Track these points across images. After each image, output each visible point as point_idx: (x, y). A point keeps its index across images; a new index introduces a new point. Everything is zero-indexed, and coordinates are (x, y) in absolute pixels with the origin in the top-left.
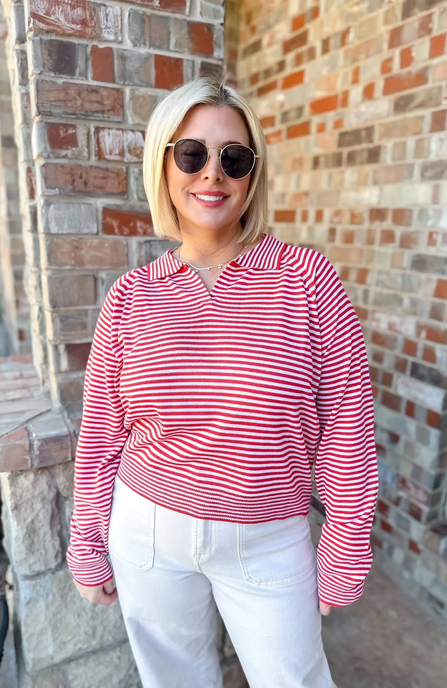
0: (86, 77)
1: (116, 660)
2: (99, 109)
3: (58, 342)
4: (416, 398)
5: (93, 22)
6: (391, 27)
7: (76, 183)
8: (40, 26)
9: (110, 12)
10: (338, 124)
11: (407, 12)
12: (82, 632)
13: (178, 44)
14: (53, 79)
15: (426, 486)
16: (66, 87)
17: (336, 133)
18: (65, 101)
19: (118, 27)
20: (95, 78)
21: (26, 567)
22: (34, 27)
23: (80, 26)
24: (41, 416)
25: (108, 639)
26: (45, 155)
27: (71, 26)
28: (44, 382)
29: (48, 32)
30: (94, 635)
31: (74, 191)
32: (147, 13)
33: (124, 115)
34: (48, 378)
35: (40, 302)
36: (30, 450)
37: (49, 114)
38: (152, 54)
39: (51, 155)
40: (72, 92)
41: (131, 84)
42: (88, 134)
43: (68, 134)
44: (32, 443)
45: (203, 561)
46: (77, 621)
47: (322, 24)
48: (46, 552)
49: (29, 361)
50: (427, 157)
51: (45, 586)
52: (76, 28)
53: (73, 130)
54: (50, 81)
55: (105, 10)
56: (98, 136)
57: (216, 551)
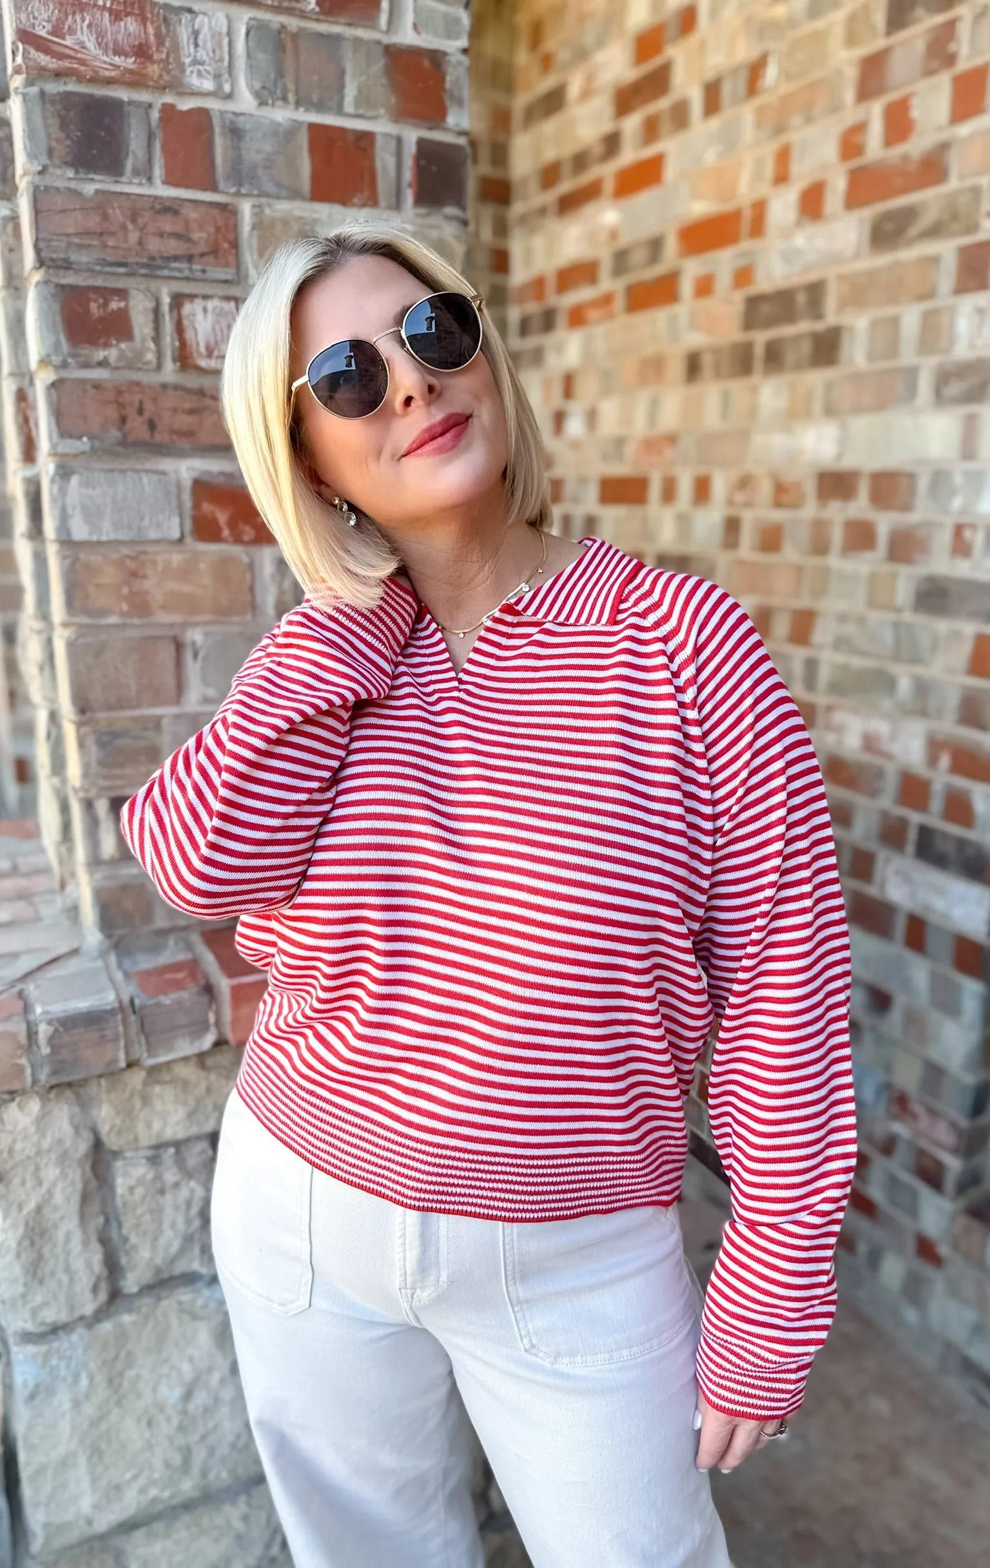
0: (150, 179)
1: (238, 1525)
2: (180, 252)
3: (93, 793)
4: (928, 908)
5: (165, 50)
6: (862, 51)
7: (128, 426)
8: (39, 60)
9: (202, 25)
10: (743, 276)
11: (898, 18)
12: (157, 1462)
13: (363, 100)
14: (73, 185)
15: (955, 1109)
16: (104, 199)
17: (739, 297)
18: (101, 234)
19: (221, 60)
20: (169, 181)
21: (26, 1314)
22: (24, 62)
23: (133, 59)
24: (56, 964)
25: (218, 1476)
26: (57, 360)
27: (111, 59)
28: (63, 885)
29: (58, 75)
30: (186, 1467)
31: (124, 443)
32: (289, 28)
33: (238, 264)
34: (73, 875)
35: (53, 700)
36: (30, 1046)
37: (65, 265)
38: (303, 123)
39: (70, 360)
40: (118, 211)
41: (256, 192)
42: (157, 311)
43: (109, 310)
44: (34, 1029)
45: (423, 1303)
46: (147, 1435)
47: (703, 45)
48: (71, 1280)
49: (33, 834)
50: (947, 351)
51: (70, 1358)
52: (123, 64)
53: (120, 301)
54: (65, 188)
55: (190, 21)
56: (179, 315)
57: (451, 1282)
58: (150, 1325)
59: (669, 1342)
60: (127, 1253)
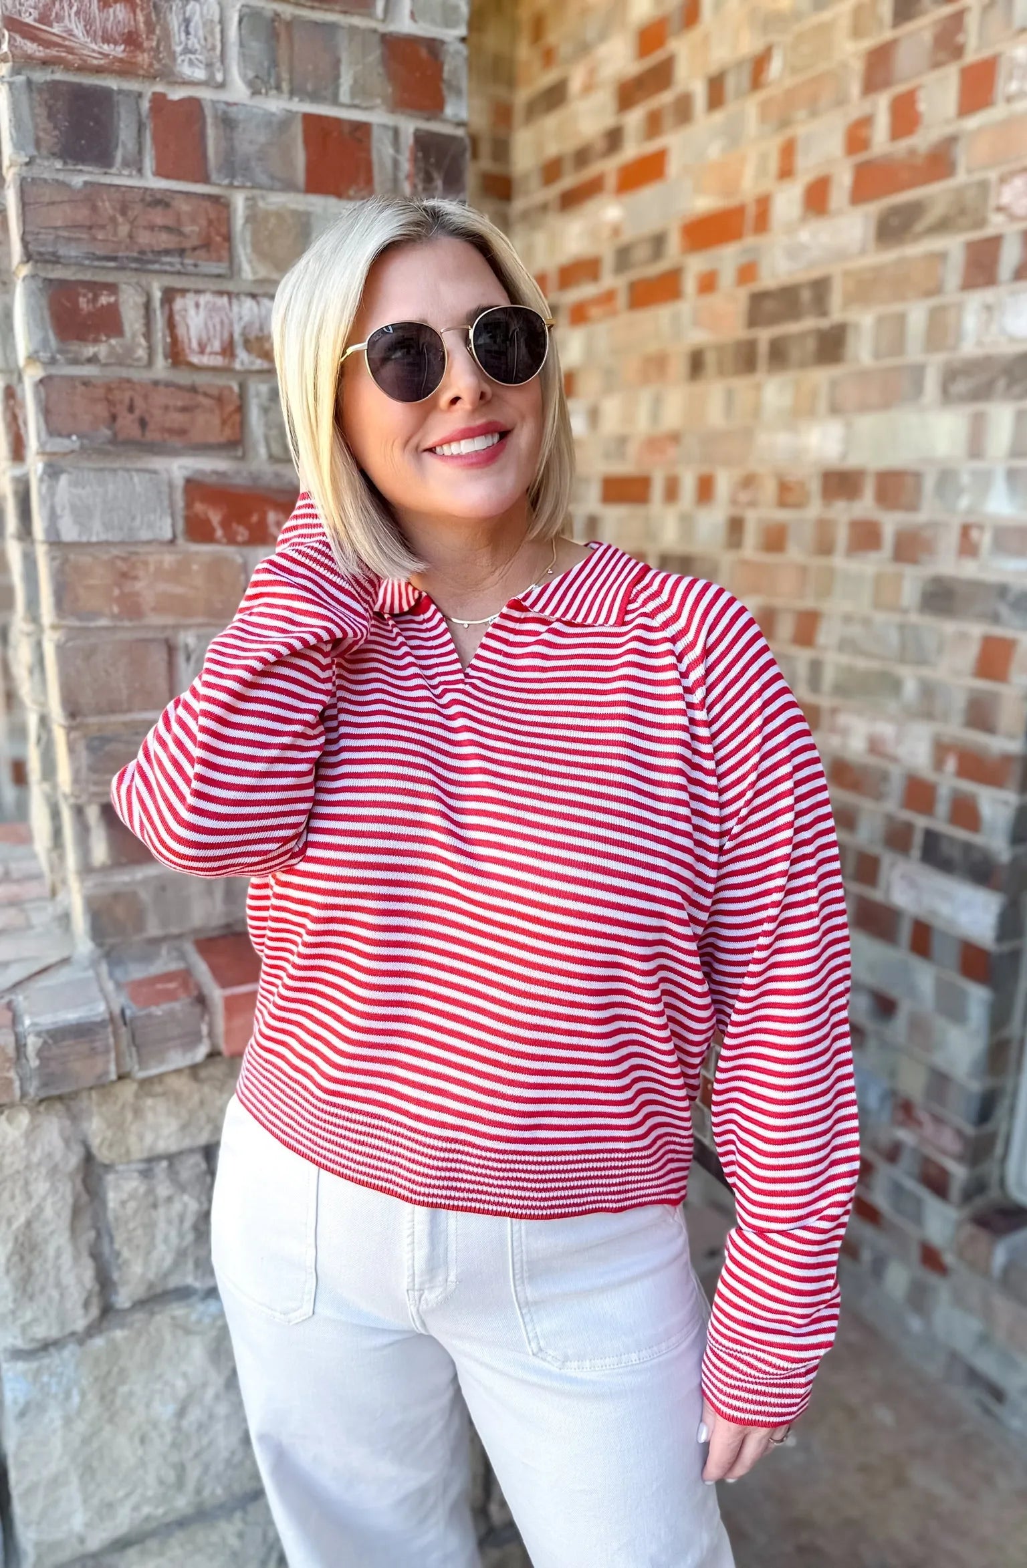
0: (140, 171)
1: (234, 1542)
2: (171, 246)
3: (83, 799)
4: (934, 913)
5: (155, 38)
6: (868, 43)
7: (119, 422)
8: (25, 48)
9: (193, 13)
10: (747, 273)
11: (904, 10)
12: (151, 1479)
13: (359, 89)
14: (61, 176)
15: (960, 1116)
16: (93, 191)
17: (743, 293)
18: (90, 228)
19: (213, 48)
20: (160, 173)
21: (16, 1330)
22: (11, 51)
23: (123, 47)
24: (45, 975)
25: (213, 1493)
26: (44, 356)
27: (100, 47)
28: (54, 893)
29: (45, 63)
30: (180, 1484)
31: (114, 441)
32: (283, 16)
33: (231, 258)
34: (64, 882)
35: (43, 704)
36: (18, 1058)
37: (53, 259)
38: (297, 113)
39: (58, 356)
40: (107, 204)
41: (249, 184)
42: (148, 306)
43: (99, 305)
44: (23, 1042)
45: (430, 1305)
46: (140, 1452)
47: (706, 38)
48: (62, 1295)
49: (26, 839)
50: (955, 348)
51: (62, 1374)
52: (113, 53)
53: (109, 295)
54: (53, 180)
55: (181, 8)
56: (171, 310)
57: (460, 1281)
58: (143, 1341)
59: (677, 1347)
60: (119, 1268)
